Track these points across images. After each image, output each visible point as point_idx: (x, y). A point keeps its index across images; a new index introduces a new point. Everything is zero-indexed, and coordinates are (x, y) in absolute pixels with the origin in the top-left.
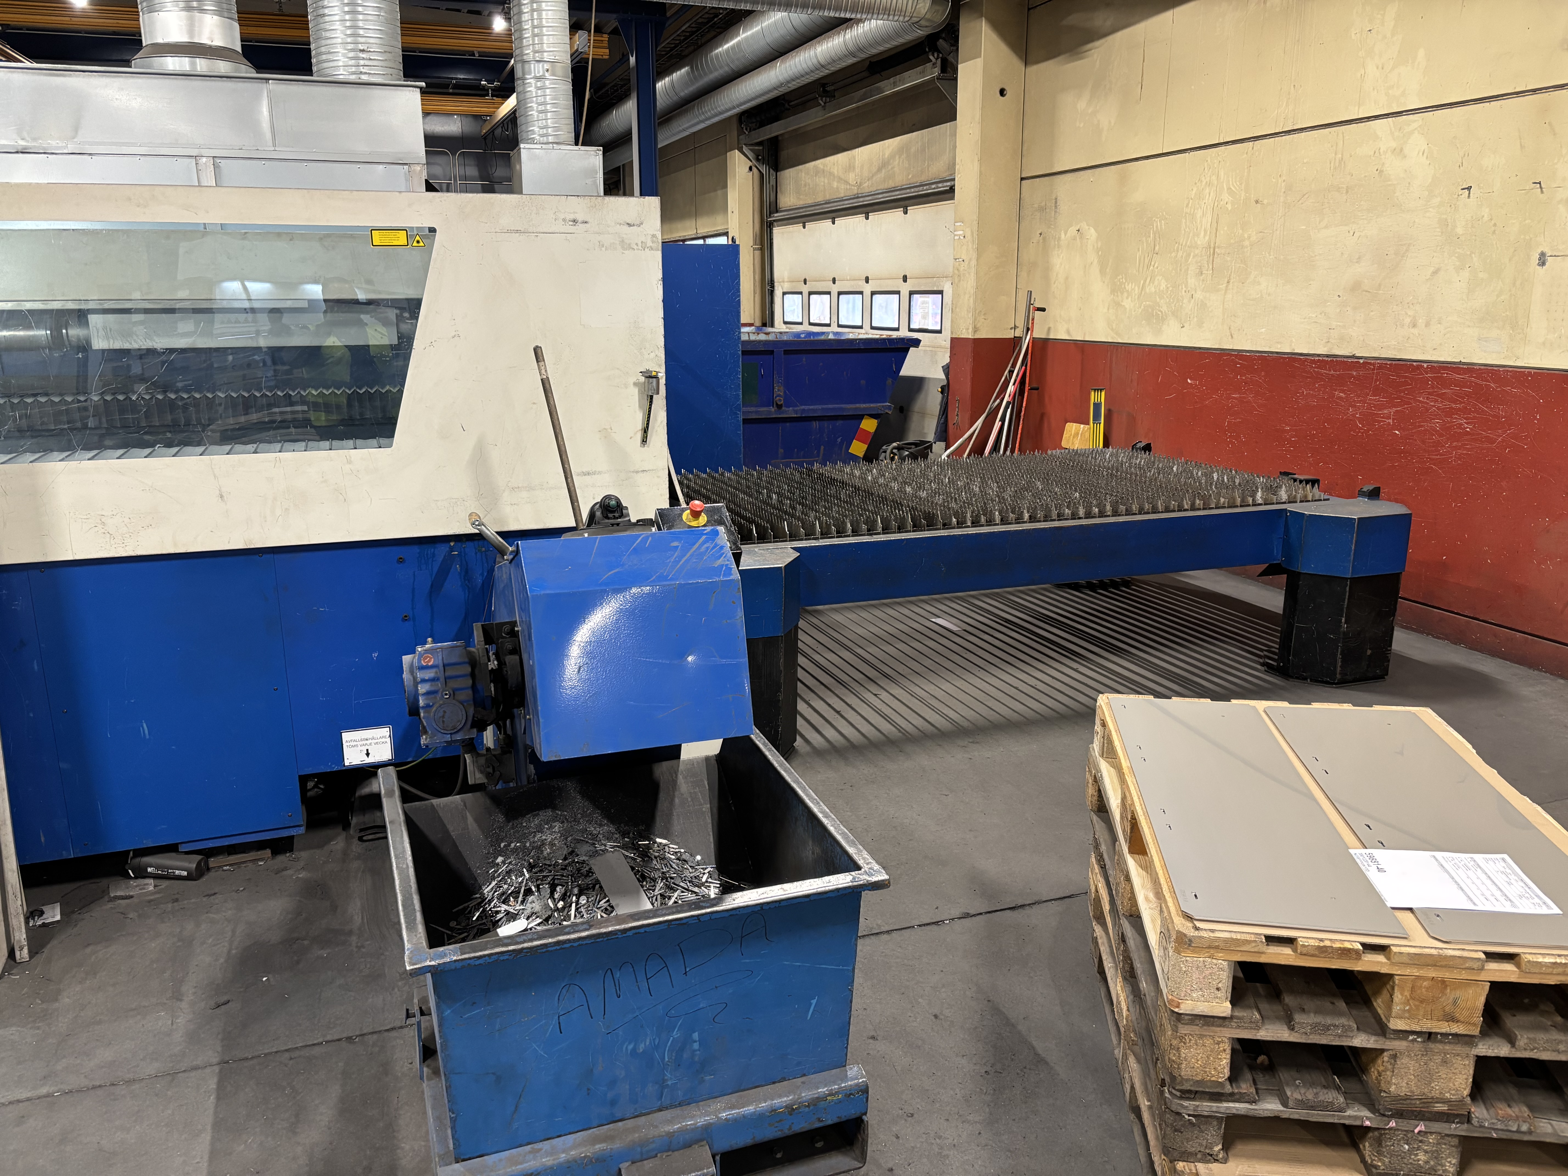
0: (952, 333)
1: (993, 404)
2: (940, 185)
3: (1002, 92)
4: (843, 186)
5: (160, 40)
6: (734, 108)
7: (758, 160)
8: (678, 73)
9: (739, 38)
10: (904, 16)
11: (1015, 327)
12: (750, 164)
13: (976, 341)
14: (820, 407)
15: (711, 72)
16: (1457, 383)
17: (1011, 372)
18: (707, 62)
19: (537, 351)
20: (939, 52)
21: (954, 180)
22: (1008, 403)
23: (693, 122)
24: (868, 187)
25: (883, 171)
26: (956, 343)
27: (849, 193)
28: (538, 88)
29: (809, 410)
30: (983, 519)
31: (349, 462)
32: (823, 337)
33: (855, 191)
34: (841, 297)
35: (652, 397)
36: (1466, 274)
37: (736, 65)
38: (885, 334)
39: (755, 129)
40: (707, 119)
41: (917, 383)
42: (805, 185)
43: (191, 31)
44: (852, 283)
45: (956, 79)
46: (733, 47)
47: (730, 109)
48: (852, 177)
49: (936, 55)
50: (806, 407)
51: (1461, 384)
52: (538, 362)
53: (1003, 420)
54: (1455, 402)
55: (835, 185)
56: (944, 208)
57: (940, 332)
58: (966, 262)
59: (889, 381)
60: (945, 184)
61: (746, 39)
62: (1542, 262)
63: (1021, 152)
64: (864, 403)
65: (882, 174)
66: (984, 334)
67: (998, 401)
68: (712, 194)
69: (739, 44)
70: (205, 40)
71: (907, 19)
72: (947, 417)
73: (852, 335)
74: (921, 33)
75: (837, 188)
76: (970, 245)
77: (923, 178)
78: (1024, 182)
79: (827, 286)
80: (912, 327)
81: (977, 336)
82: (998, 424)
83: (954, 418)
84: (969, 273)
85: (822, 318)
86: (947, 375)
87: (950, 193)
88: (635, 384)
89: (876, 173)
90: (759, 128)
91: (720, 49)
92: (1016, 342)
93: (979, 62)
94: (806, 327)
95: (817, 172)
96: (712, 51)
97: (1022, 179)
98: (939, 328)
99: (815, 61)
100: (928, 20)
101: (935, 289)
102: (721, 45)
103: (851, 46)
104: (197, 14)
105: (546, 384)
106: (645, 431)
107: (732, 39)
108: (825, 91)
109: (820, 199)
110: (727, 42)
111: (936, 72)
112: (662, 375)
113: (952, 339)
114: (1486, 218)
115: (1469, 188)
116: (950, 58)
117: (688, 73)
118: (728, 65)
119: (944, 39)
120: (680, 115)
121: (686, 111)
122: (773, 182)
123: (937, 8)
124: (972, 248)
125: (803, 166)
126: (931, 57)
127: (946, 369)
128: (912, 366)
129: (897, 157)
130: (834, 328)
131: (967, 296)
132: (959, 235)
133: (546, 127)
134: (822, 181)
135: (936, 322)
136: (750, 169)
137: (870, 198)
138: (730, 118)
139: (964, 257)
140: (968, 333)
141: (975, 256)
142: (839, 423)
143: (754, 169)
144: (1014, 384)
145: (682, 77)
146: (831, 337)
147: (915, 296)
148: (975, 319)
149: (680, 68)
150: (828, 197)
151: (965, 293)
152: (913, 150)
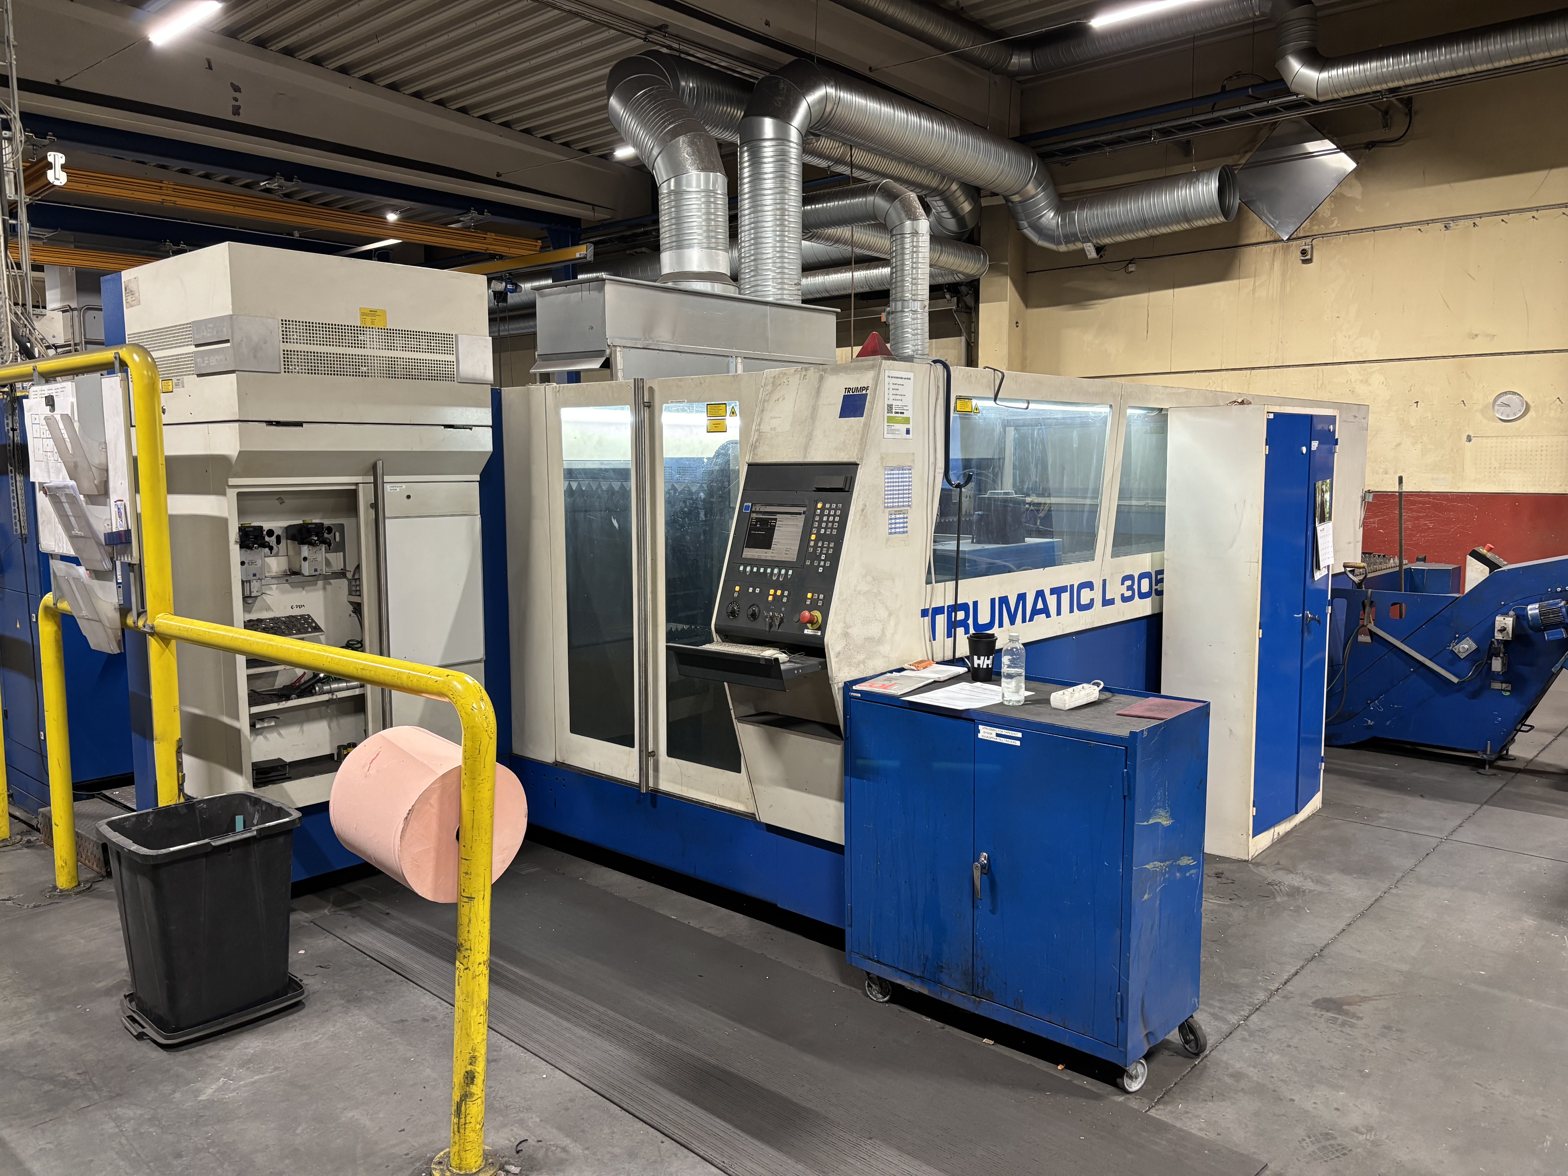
3: (1017, 324)
16: (1420, 503)
28: (914, 319)
36: (1419, 446)
49: (952, 295)
51: (1424, 503)
54: (1421, 512)
62: (1469, 439)
70: (721, 270)
93: (1004, 304)
114: (1429, 418)
115: (1417, 402)
116: (966, 298)
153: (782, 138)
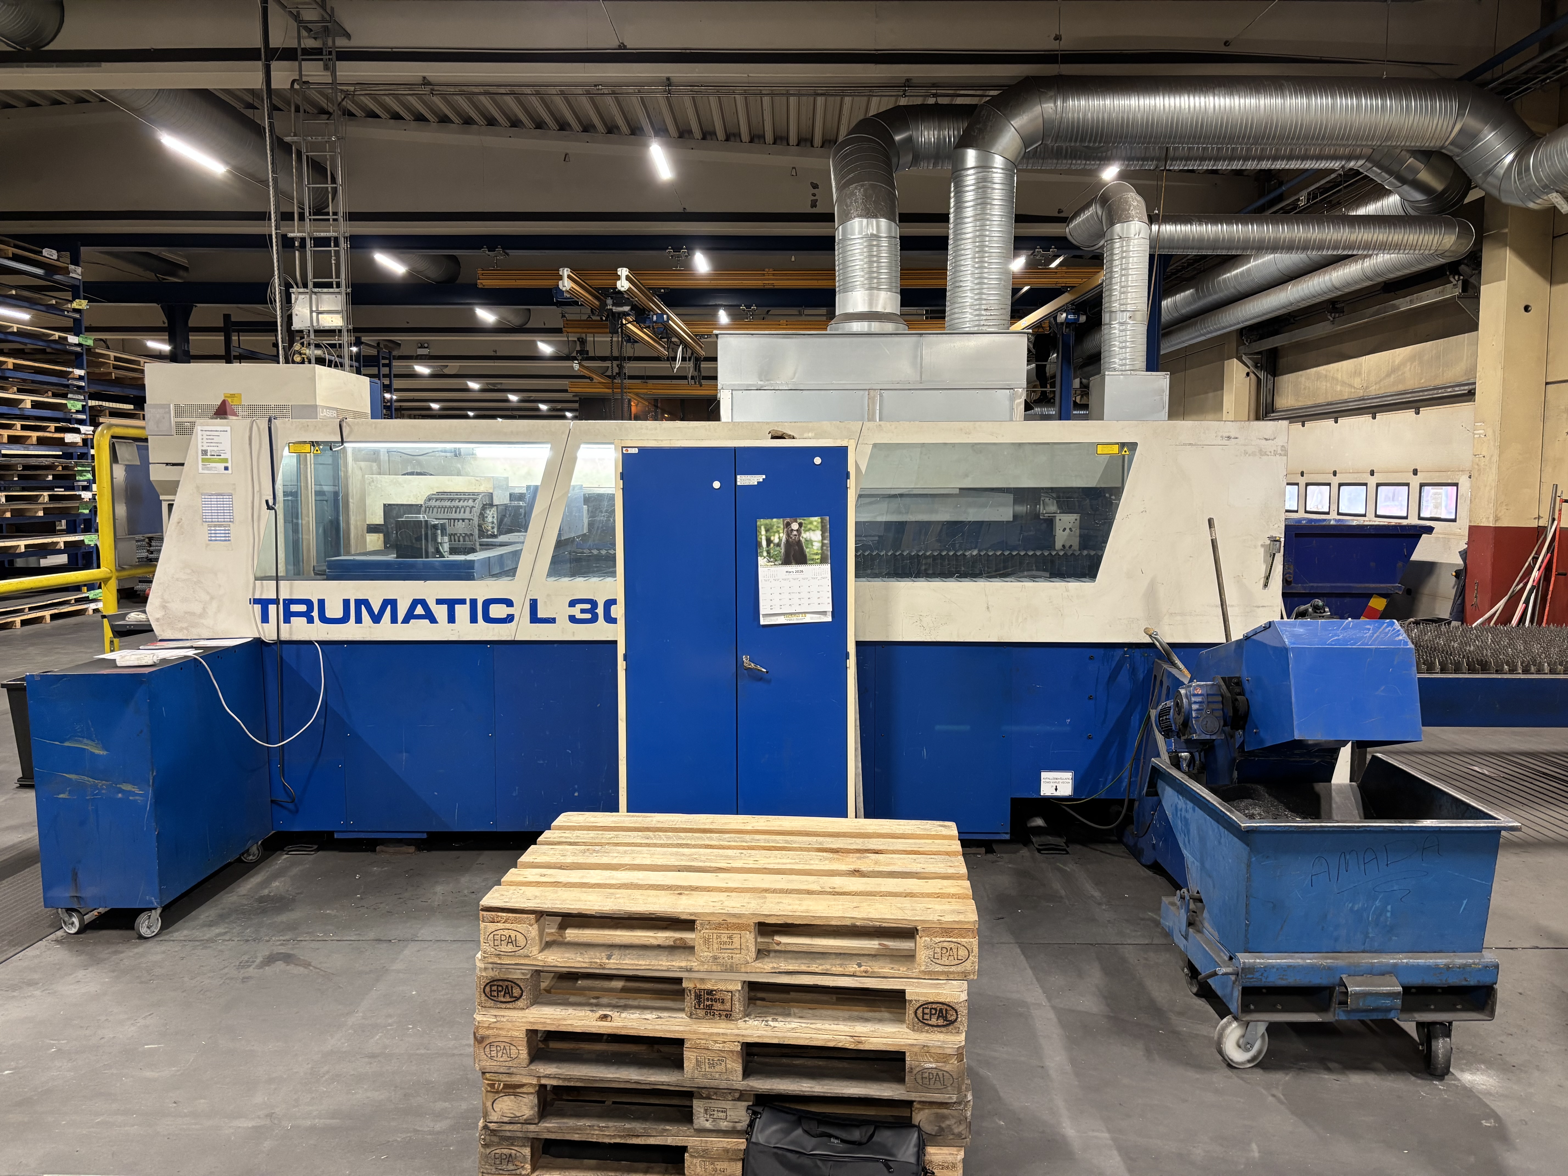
0: (1470, 521)
1: (1515, 587)
2: (1457, 389)
3: (1527, 309)
4: (1347, 389)
5: (851, 311)
6: (1239, 323)
7: (1256, 367)
8: (1182, 294)
9: (1249, 266)
10: (1430, 250)
11: (1539, 518)
12: (1247, 370)
13: (1496, 527)
14: (1328, 585)
15: (1215, 293)
17: (1535, 559)
18: (1213, 285)
19: (1211, 522)
20: (1460, 275)
21: (1475, 383)
22: (1533, 587)
23: (1193, 335)
24: (1374, 390)
25: (1393, 376)
26: (1474, 531)
27: (1354, 396)
28: (1121, 331)
29: (1317, 587)
30: (1533, 669)
31: (1067, 590)
32: (1324, 523)
33: (1361, 393)
34: (1342, 488)
35: (1274, 554)
37: (1243, 288)
38: (1394, 522)
39: (1255, 341)
40: (1209, 333)
41: (1429, 568)
42: (1305, 389)
43: (871, 304)
44: (1356, 475)
45: (1478, 298)
46: (1242, 273)
47: (1235, 324)
48: (1357, 382)
49: (1456, 277)
50: (1315, 585)
52: (1210, 527)
53: (1527, 602)
55: (1339, 388)
56: (1463, 410)
57: (1454, 520)
58: (1487, 458)
59: (1400, 564)
60: (1462, 388)
61: (1256, 266)
63: (1547, 359)
64: (1373, 583)
65: (1392, 378)
66: (1506, 522)
67: (1521, 585)
68: (1202, 396)
69: (1249, 270)
70: (879, 309)
71: (1431, 252)
72: (1464, 598)
73: (1356, 521)
74: (1442, 261)
75: (1341, 391)
76: (1492, 443)
77: (1438, 382)
78: (1549, 386)
79: (1329, 478)
80: (1422, 515)
81: (1498, 525)
82: (1521, 607)
83: (1472, 598)
84: (1490, 468)
85: (1320, 507)
86: (1464, 560)
87: (1470, 395)
88: (1262, 546)
89: (1384, 378)
90: (1260, 339)
91: (1228, 275)
92: (1540, 531)
93: (1503, 285)
94: (1301, 514)
95: (1319, 377)
96: (1219, 276)
97: (1547, 383)
98: (1453, 517)
99: (1329, 284)
100: (1452, 251)
101: (1449, 481)
102: (1229, 271)
103: (1369, 273)
104: (875, 292)
105: (1214, 543)
106: (1267, 578)
107: (1242, 265)
108: (1334, 307)
109: (1321, 400)
110: (1237, 268)
111: (1458, 291)
112: (1283, 540)
113: (1471, 528)
116: (1472, 280)
117: (1192, 295)
118: (1235, 287)
119: (1467, 265)
120: (1180, 329)
121: (1188, 326)
122: (1270, 386)
123: (1463, 241)
124: (1494, 446)
125: (1304, 372)
126: (1452, 279)
127: (1464, 554)
128: (1422, 552)
129: (1409, 364)
130: (1333, 516)
131: (1488, 489)
132: (1480, 434)
133: (1125, 359)
134: (1324, 385)
135: (1451, 513)
136: (1248, 374)
137: (1378, 400)
138: (1233, 331)
139: (1484, 453)
140: (1489, 522)
141: (1497, 452)
142: (1347, 600)
143: (1252, 375)
144: (1539, 570)
145: (1185, 298)
146: (1332, 523)
147: (1426, 488)
148: (1497, 510)
149: (1184, 290)
150: (1330, 399)
151: (1486, 486)
152: (1426, 358)
153: (984, 166)
